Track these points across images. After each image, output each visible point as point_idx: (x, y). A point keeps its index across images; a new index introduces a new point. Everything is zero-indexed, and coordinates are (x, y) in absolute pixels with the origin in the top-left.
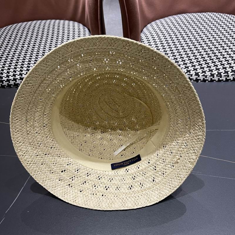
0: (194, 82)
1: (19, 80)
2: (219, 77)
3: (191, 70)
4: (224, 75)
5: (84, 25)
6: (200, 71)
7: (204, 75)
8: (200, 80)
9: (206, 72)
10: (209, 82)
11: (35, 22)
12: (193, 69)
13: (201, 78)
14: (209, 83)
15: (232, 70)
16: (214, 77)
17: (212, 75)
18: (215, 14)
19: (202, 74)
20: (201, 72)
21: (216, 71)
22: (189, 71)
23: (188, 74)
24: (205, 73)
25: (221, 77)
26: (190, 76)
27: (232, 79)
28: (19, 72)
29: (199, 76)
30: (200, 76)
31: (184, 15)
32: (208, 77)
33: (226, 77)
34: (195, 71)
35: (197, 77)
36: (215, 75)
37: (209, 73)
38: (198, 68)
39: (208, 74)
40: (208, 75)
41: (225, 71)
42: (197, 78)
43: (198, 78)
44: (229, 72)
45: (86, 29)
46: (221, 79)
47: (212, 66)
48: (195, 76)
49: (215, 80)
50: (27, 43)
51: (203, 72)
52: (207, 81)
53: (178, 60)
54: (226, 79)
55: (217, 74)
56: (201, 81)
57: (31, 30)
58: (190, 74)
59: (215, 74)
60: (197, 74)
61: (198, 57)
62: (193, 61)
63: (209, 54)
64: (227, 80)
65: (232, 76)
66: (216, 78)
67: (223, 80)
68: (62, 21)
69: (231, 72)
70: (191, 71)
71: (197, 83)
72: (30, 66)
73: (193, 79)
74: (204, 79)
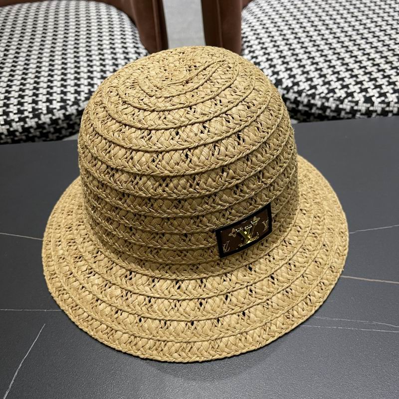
0: (362, 117)
3: (355, 92)
5: (120, 9)
6: (373, 92)
7: (383, 102)
8: (376, 111)
9: (388, 95)
10: (394, 115)
12: (358, 90)
13: (378, 107)
14: (394, 117)
19: (380, 100)
20: (377, 95)
22: (351, 95)
23: (349, 101)
24: (386, 97)
26: (353, 104)
29: (373, 104)
30: (376, 103)
32: (392, 104)
34: (364, 93)
35: (369, 105)
37: (394, 96)
38: (369, 88)
39: (392, 98)
40: (392, 101)
42: (369, 108)
43: (371, 108)
45: (125, 17)
47: (397, 81)
48: (365, 105)
51: (382, 95)
52: (390, 115)
53: (325, 71)
56: (378, 115)
58: (354, 100)
60: (368, 100)
61: (365, 63)
62: (356, 72)
63: (386, 57)
68: (73, 2)
70: (355, 94)
71: (369, 119)
72: (10, 95)
73: (360, 111)
74: (383, 109)
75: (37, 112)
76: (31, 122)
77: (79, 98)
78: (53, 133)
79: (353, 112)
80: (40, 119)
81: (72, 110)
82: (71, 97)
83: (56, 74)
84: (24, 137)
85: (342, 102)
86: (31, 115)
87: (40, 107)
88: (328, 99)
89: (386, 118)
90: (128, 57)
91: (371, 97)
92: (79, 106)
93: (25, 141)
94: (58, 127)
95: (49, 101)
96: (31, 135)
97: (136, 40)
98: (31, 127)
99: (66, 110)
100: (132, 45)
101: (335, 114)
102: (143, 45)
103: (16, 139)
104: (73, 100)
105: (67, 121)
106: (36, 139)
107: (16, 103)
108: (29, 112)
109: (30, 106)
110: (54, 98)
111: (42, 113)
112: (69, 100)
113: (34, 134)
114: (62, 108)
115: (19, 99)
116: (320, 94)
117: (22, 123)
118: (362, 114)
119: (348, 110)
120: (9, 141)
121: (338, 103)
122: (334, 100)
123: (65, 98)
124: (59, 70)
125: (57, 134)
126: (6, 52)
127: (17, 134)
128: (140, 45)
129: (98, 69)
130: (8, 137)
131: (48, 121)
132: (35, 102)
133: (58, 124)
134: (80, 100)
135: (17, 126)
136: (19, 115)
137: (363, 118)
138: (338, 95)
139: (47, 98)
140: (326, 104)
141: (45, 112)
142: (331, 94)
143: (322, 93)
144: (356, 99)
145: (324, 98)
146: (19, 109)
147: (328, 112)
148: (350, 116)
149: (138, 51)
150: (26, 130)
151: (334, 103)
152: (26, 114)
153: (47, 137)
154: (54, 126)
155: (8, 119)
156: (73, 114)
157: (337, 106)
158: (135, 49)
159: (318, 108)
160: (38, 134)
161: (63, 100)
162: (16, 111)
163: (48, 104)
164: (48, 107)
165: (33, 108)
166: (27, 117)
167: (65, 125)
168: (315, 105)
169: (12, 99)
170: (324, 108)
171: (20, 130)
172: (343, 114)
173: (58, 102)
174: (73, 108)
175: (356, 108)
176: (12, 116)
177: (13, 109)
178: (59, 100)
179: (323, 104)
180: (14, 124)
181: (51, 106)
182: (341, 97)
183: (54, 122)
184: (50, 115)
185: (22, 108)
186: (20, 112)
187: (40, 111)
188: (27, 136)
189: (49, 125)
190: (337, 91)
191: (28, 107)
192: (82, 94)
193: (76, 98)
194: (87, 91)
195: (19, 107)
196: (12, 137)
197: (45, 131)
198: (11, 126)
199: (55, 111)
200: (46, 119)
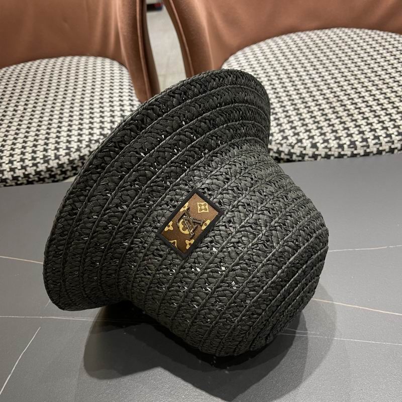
0: (309, 159)
1: (8, 172)
2: (353, 149)
3: (304, 138)
4: (361, 144)
5: (122, 63)
6: (318, 139)
7: (326, 147)
8: (320, 155)
9: (330, 141)
10: (335, 158)
11: (37, 62)
12: (307, 138)
13: (322, 152)
14: (336, 159)
15: (374, 135)
16: (343, 150)
17: (341, 146)
18: (346, 30)
19: (323, 145)
20: (321, 141)
21: (347, 139)
22: (300, 141)
23: (299, 147)
24: (329, 143)
25: (356, 149)
26: (302, 149)
27: (375, 152)
28: (7, 159)
29: (317, 149)
30: (320, 148)
31: (293, 36)
32: (333, 149)
33: (365, 148)
34: (311, 140)
35: (314, 150)
36: (345, 146)
37: (335, 142)
38: (316, 135)
39: (333, 144)
40: (333, 147)
41: (362, 137)
42: (314, 152)
43: (317, 153)
44: (369, 140)
45: (126, 72)
46: (355, 152)
47: (339, 129)
48: (311, 149)
49: (346, 155)
50: (23, 104)
51: (325, 141)
52: (332, 158)
53: (282, 120)
54: (365, 151)
55: (348, 143)
56: (322, 158)
57: (30, 79)
59: (345, 144)
60: (314, 146)
61: (315, 113)
62: (307, 121)
63: (334, 108)
64: (367, 154)
65: (375, 146)
66: (347, 151)
67: (359, 154)
68: (84, 59)
69: (373, 139)
70: (304, 141)
71: (316, 161)
72: (26, 145)
73: (307, 154)
74: (326, 153)
75: (46, 159)
76: (42, 167)
77: (81, 146)
78: (60, 175)
79: (302, 156)
80: (49, 164)
81: (75, 156)
82: (74, 145)
83: (64, 126)
84: (36, 179)
85: (293, 147)
86: (42, 161)
87: (49, 154)
88: (282, 145)
89: (328, 160)
90: (123, 109)
91: (316, 143)
92: (81, 152)
93: (37, 182)
94: (64, 170)
95: (57, 149)
96: (42, 177)
97: (132, 93)
98: (42, 171)
99: (70, 156)
100: (127, 98)
101: (288, 157)
102: (137, 97)
103: (30, 180)
104: (76, 147)
105: (71, 165)
106: (46, 180)
107: (30, 152)
108: (41, 159)
109: (42, 153)
110: (61, 146)
111: (50, 159)
112: (73, 147)
113: (45, 176)
114: (67, 154)
115: (34, 148)
116: (275, 141)
117: (35, 168)
118: (309, 157)
119: (298, 154)
120: (25, 182)
121: (290, 148)
122: (287, 145)
123: (70, 146)
124: (67, 122)
125: (63, 175)
126: (25, 106)
127: (31, 176)
128: (134, 98)
129: (98, 120)
130: (24, 179)
131: (56, 165)
132: (46, 150)
133: (63, 167)
134: (81, 147)
135: (31, 170)
136: (33, 161)
137: (311, 161)
138: (290, 141)
139: (56, 147)
140: (281, 149)
141: (53, 158)
142: (285, 141)
143: (278, 139)
144: (305, 145)
145: (279, 143)
146: (33, 157)
147: (283, 156)
148: (300, 158)
149: (132, 103)
150: (38, 173)
151: (287, 148)
152: (38, 160)
153: (55, 178)
154: (60, 169)
155: (24, 165)
156: (75, 159)
157: (290, 150)
158: (130, 102)
159: (274, 152)
160: (47, 175)
161: (68, 148)
162: (30, 158)
163: (56, 151)
164: (55, 154)
165: (44, 155)
166: (39, 163)
167: (69, 168)
168: (272, 150)
169: (28, 148)
170: (279, 152)
171: (33, 173)
172: (294, 157)
173: (64, 149)
174: (75, 154)
175: (304, 152)
176: (27, 162)
177: (28, 156)
178: (65, 148)
179: (278, 148)
180: (28, 169)
181: (58, 153)
182: (292, 143)
183: (61, 166)
184: (57, 161)
185: (35, 156)
186: (34, 158)
187: (49, 157)
188: (39, 178)
189: (56, 169)
190: (289, 137)
191: (40, 155)
192: (84, 142)
193: (78, 146)
194: (87, 140)
195: (33, 154)
196: (27, 179)
197: (53, 173)
198: (26, 170)
199: (61, 157)
200: (54, 163)
